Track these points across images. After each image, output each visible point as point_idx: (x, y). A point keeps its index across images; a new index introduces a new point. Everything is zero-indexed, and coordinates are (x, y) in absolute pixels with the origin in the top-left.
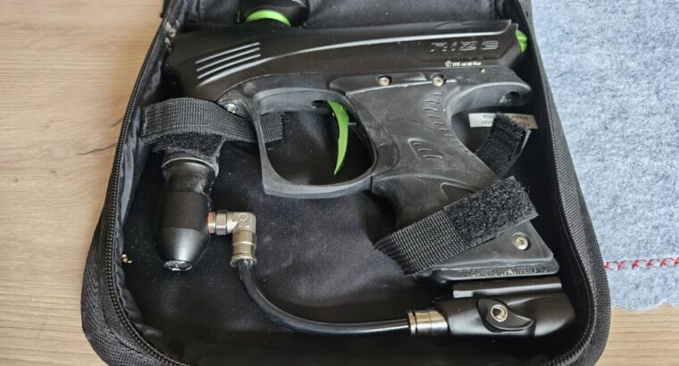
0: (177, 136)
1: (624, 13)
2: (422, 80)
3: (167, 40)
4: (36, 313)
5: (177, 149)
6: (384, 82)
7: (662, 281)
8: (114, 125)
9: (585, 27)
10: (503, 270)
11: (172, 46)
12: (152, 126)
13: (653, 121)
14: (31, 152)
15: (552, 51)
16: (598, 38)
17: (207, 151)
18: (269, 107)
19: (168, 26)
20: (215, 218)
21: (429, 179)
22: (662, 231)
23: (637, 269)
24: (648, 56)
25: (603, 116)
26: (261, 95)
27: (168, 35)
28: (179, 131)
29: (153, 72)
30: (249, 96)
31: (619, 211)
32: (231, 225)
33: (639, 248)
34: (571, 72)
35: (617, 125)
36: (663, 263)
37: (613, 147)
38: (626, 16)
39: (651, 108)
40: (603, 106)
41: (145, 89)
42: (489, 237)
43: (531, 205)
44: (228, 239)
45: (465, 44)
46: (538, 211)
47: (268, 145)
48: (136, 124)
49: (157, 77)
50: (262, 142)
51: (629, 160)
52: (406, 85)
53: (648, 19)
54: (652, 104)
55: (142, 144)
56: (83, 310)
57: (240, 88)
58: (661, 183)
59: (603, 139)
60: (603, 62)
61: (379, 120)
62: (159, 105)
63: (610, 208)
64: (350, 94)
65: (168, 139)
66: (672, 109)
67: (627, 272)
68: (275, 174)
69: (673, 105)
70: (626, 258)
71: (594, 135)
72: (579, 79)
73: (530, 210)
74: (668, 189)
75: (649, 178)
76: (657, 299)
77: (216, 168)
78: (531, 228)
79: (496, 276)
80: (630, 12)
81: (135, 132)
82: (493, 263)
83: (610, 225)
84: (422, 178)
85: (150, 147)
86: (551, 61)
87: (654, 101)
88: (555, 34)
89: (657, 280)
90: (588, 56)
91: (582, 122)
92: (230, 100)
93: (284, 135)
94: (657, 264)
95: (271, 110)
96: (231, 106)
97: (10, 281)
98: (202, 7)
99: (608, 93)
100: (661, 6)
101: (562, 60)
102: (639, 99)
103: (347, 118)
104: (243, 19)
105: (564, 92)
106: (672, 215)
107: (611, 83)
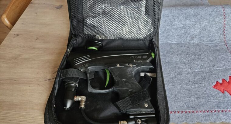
0: (69, 78)
1: (185, 46)
2: (127, 65)
3: (68, 54)
4: (33, 119)
5: (68, 81)
6: (118, 65)
7: (185, 117)
8: (54, 73)
9: (174, 50)
10: (142, 112)
11: (69, 55)
12: (63, 75)
13: (188, 76)
14: (33, 80)
15: (164, 57)
16: (177, 53)
17: (75, 81)
18: (91, 70)
19: (69, 50)
20: (76, 97)
21: (126, 89)
22: (187, 104)
23: (179, 113)
24: (190, 58)
25: (175, 74)
26: (89, 68)
27: (68, 52)
28: (69, 76)
29: (64, 61)
30: (86, 68)
31: (176, 99)
32: (80, 99)
33: (180, 108)
34: (168, 62)
35: (179, 76)
36: (186, 112)
37: (177, 82)
38: (185, 47)
39: (188, 72)
40: (176, 71)
41: (62, 66)
42: (138, 104)
43: (149, 96)
44: (79, 102)
45: (139, 56)
46: (151, 98)
47: (90, 79)
48: (60, 74)
49: (65, 63)
50: (89, 79)
51: (181, 85)
52: (123, 66)
53: (191, 48)
54: (189, 71)
55: (61, 79)
56: (44, 118)
57: (84, 66)
58: (188, 92)
59: (175, 80)
60: (177, 60)
61: (116, 74)
62: (65, 70)
63: (174, 98)
64: (110, 68)
65: (66, 78)
66: (194, 73)
67: (176, 114)
68: (91, 87)
69: (194, 72)
70: (176, 111)
71: (172, 79)
72: (170, 64)
73: (149, 98)
74: (190, 93)
75: (185, 90)
76: (183, 121)
77: (77, 85)
78: (149, 102)
79: (140, 113)
80: (186, 46)
81: (59, 76)
82: (139, 110)
83: (173, 102)
84: (125, 89)
85: (62, 80)
86: (164, 59)
87: (189, 70)
88: (166, 52)
89: (184, 116)
90: (173, 58)
91: (170, 75)
92: (82, 69)
93: (94, 77)
94: (184, 112)
95: (92, 71)
96: (82, 70)
97: (27, 111)
98: (77, 44)
99: (177, 68)
100: (195, 45)
101: (167, 59)
102: (185, 70)
103: (109, 73)
104: (87, 49)
105: (166, 67)
106: (190, 100)
107: (179, 65)
